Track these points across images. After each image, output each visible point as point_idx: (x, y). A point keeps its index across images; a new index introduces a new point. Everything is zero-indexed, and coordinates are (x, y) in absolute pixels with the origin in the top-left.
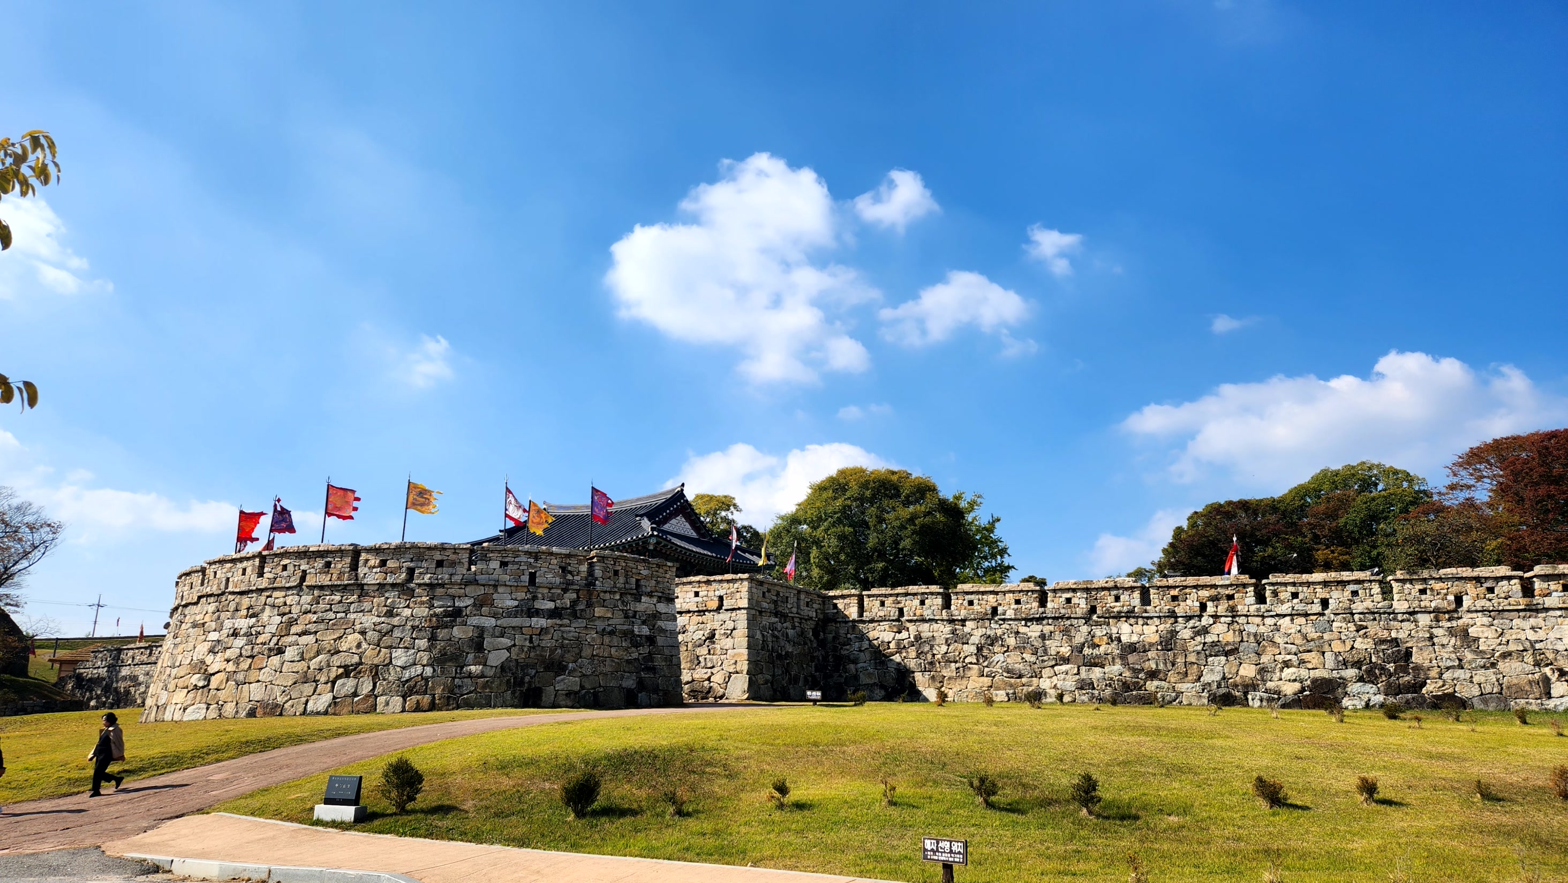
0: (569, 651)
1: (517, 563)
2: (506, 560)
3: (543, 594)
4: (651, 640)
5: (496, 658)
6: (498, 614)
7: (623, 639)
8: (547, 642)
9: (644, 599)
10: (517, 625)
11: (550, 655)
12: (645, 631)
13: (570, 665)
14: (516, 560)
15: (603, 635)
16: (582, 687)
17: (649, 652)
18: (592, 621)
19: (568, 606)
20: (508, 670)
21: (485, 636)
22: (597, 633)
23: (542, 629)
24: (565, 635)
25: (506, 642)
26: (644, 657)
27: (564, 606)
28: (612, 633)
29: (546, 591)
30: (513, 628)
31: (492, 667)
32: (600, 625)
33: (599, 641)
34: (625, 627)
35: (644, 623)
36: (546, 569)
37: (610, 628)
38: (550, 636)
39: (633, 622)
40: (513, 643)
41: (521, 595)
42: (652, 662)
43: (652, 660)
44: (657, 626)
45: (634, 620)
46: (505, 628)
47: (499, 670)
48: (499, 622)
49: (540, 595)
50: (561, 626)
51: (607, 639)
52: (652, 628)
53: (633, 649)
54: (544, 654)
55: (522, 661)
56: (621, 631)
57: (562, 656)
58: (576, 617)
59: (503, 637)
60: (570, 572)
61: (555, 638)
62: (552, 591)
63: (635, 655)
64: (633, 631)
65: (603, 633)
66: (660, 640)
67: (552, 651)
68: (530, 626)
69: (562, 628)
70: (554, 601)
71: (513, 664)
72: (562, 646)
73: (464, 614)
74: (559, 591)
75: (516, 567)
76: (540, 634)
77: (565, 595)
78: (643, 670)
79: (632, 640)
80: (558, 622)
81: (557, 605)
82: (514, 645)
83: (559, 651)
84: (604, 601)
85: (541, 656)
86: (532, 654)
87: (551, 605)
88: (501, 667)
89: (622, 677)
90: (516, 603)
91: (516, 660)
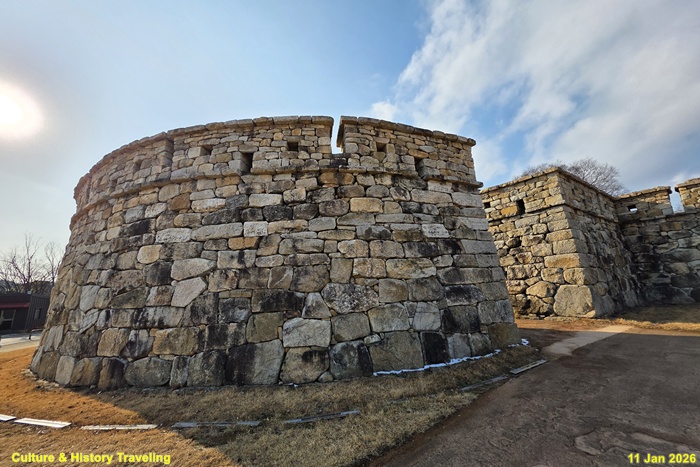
0: (306, 273)
1: (224, 145)
2: (209, 143)
3: (263, 185)
4: (454, 245)
5: (185, 293)
6: (194, 221)
7: (405, 245)
8: (270, 260)
9: (432, 185)
10: (221, 235)
11: (273, 282)
12: (442, 232)
13: (311, 297)
14: (223, 140)
15: (369, 241)
16: (336, 338)
17: (454, 264)
18: (347, 218)
19: (303, 197)
20: (201, 313)
21: (174, 258)
22: (356, 237)
23: (261, 238)
24: (299, 246)
25: (203, 264)
26: (447, 273)
27: (296, 198)
28: (383, 237)
29: (267, 179)
30: (215, 240)
31: (178, 308)
32: (363, 226)
33: (361, 251)
34: (407, 227)
35: (437, 219)
36: (268, 149)
37: (380, 229)
38: (273, 249)
39: (419, 219)
40: (212, 264)
41: (229, 189)
42: (461, 278)
43: (460, 276)
44: (458, 225)
45: (420, 215)
46: (203, 242)
47: (188, 313)
48: (195, 234)
49: (258, 187)
50: (292, 230)
51: (375, 247)
52: (452, 227)
53: (427, 261)
54: (263, 280)
55: (225, 295)
56: (399, 233)
57: (295, 282)
58: (318, 215)
59: (199, 256)
60: (306, 149)
61: (282, 251)
62: (277, 178)
63: (431, 271)
64: (421, 232)
65: (368, 237)
66: (467, 245)
67: (278, 275)
68: (242, 235)
69: (294, 235)
70: (281, 193)
71: (210, 301)
72: (295, 264)
73: (152, 227)
74: (288, 177)
75: (222, 150)
76: (257, 247)
77: (297, 182)
78: (448, 295)
79: (421, 247)
80: (288, 224)
81: (286, 199)
82: (214, 269)
83: (289, 273)
84: (366, 188)
85: (259, 285)
86: (243, 282)
87: (275, 199)
88: (192, 307)
89: (412, 313)
90: (221, 202)
91: (216, 295)
